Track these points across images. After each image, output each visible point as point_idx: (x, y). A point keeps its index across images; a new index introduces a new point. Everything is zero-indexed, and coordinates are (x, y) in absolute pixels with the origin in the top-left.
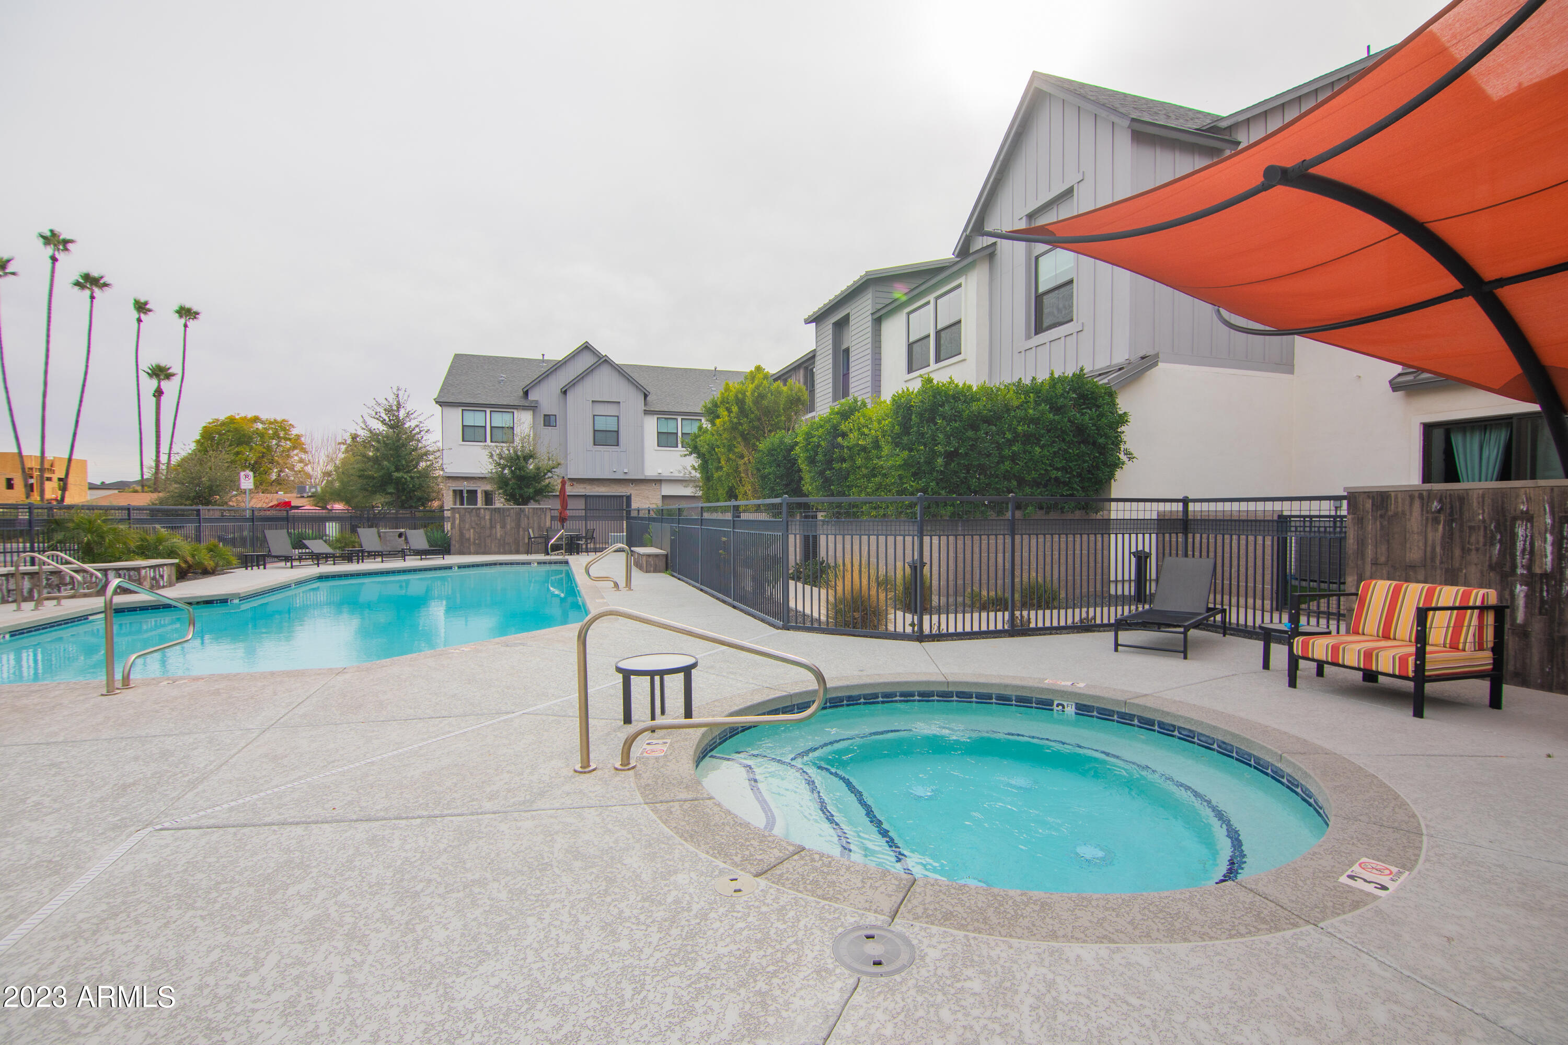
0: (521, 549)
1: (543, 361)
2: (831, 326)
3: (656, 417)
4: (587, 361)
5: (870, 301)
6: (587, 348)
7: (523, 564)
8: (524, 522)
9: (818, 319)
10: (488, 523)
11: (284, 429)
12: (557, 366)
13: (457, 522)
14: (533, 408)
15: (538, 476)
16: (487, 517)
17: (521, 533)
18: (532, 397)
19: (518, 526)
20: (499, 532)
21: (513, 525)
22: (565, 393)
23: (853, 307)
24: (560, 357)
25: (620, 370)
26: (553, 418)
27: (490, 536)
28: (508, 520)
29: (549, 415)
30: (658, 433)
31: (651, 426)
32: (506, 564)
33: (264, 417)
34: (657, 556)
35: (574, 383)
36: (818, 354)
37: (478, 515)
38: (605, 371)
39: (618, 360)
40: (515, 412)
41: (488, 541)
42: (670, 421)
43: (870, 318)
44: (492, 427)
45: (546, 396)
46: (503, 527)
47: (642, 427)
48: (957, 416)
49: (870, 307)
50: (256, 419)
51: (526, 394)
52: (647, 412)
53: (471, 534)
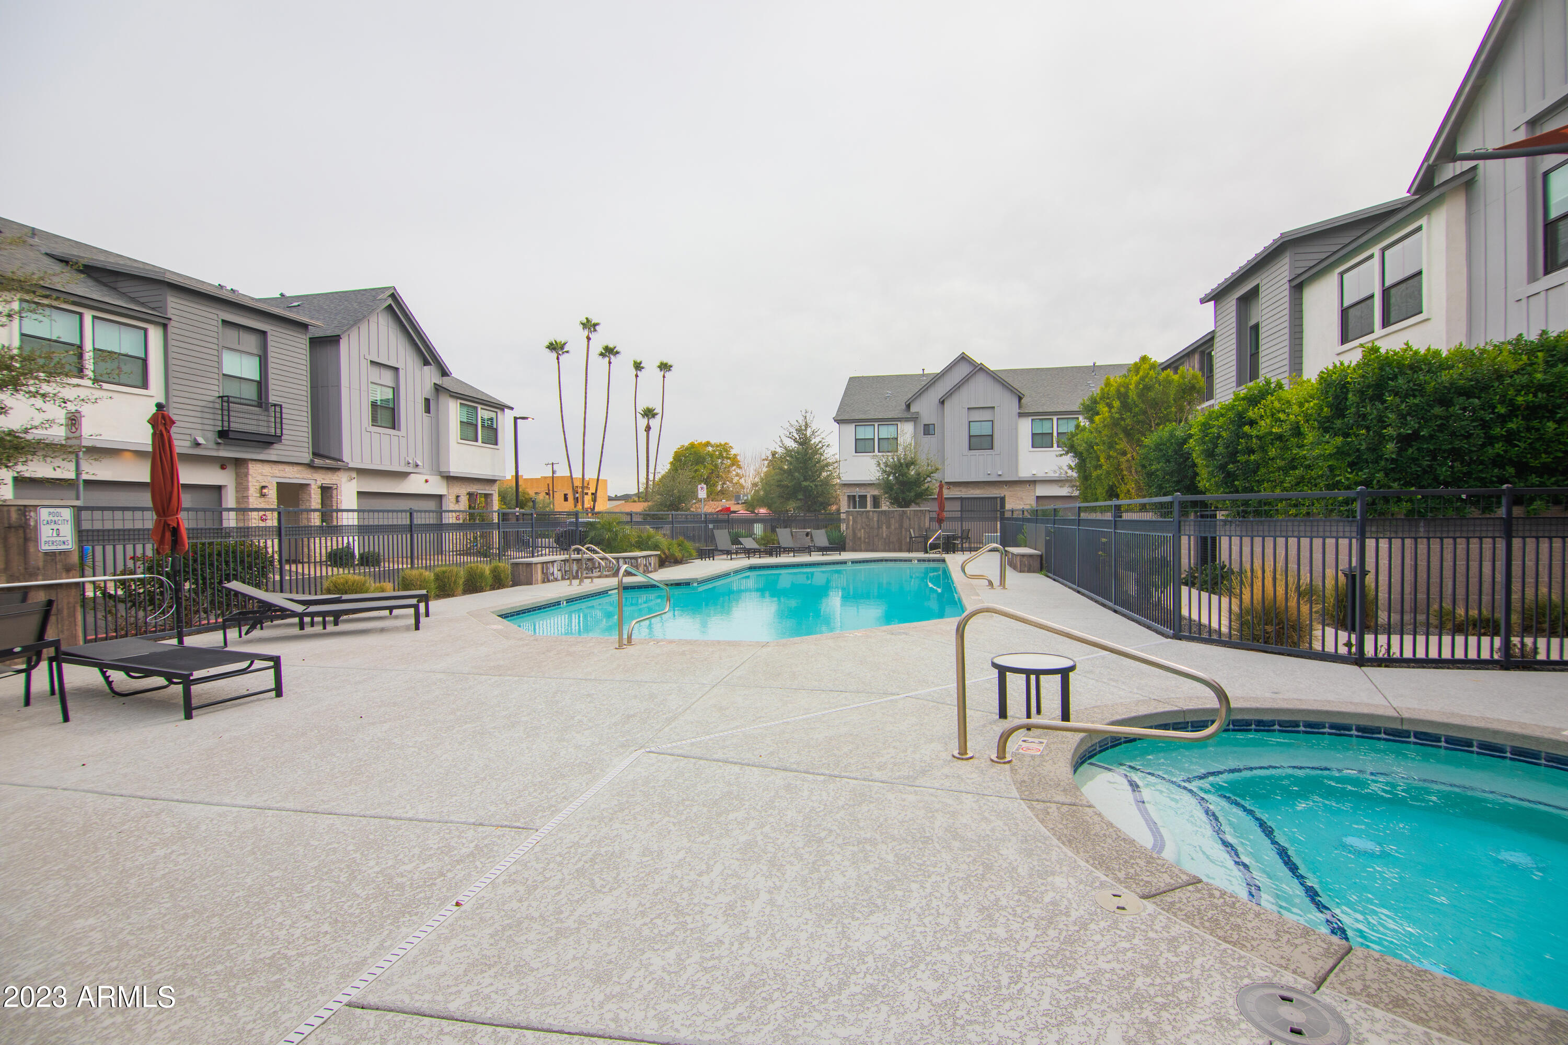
0: (904, 547)
1: (923, 375)
2: (1234, 302)
3: (1030, 419)
4: (964, 370)
5: (1287, 267)
6: (963, 358)
7: (905, 561)
8: (906, 523)
9: (1217, 296)
10: (875, 523)
11: (726, 451)
12: (936, 379)
13: (851, 523)
14: (915, 419)
15: (918, 481)
16: (875, 519)
17: (904, 533)
18: (914, 409)
19: (901, 527)
20: (884, 531)
21: (897, 525)
22: (942, 402)
23: (1263, 276)
24: (938, 370)
25: (995, 377)
26: (931, 427)
27: (877, 535)
28: (893, 521)
29: (928, 425)
30: (1033, 435)
31: (1025, 428)
32: (891, 560)
33: (713, 442)
34: (1031, 556)
35: (950, 393)
36: (1218, 335)
37: (868, 517)
38: (981, 378)
39: (992, 367)
40: (899, 424)
41: (876, 540)
42: (1044, 422)
43: (1287, 286)
44: (879, 439)
45: (926, 408)
46: (888, 527)
47: (1016, 429)
48: (1419, 390)
49: (1287, 273)
50: (708, 444)
51: (908, 406)
52: (1021, 415)
53: (861, 534)
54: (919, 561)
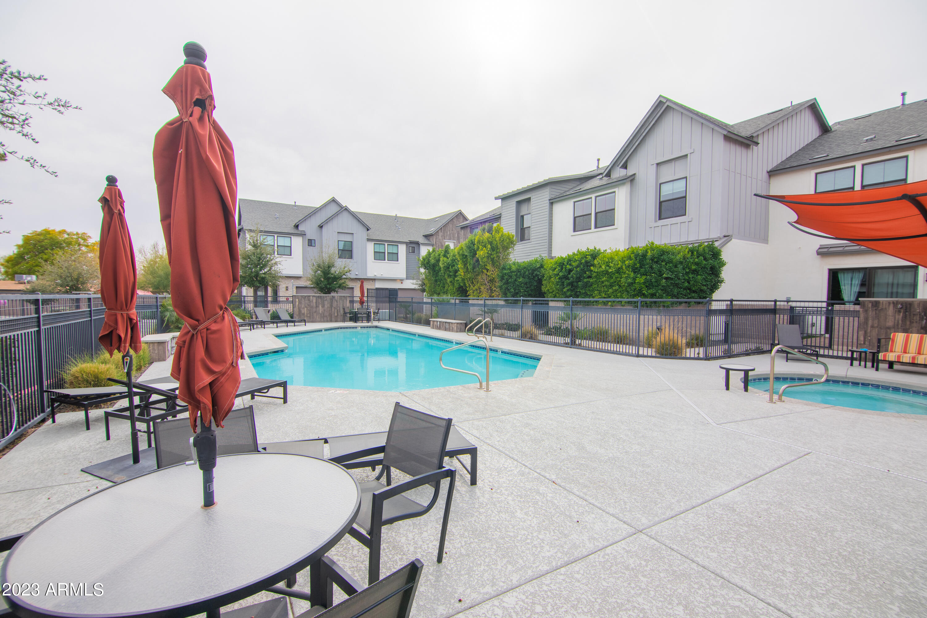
0: (333, 319)
2: (515, 203)
3: (373, 243)
4: (334, 209)
5: (548, 193)
6: (334, 201)
8: (335, 304)
9: (505, 199)
10: (314, 304)
12: (316, 211)
13: (297, 303)
14: (303, 235)
15: (336, 278)
16: (314, 301)
17: (333, 310)
18: (301, 228)
19: (331, 306)
20: (321, 309)
21: (329, 305)
22: (321, 227)
23: (533, 194)
24: (318, 205)
25: (354, 215)
26: (313, 242)
27: (316, 312)
28: (326, 303)
29: (311, 240)
30: (375, 252)
31: (370, 248)
35: (327, 221)
36: (502, 216)
37: (309, 300)
38: (345, 214)
39: (353, 209)
40: (292, 237)
41: (315, 315)
42: (381, 246)
43: (548, 202)
45: (310, 228)
46: (323, 306)
47: (366, 248)
49: (548, 196)
51: (297, 227)
52: (369, 240)
53: (305, 311)
54: (361, 328)
